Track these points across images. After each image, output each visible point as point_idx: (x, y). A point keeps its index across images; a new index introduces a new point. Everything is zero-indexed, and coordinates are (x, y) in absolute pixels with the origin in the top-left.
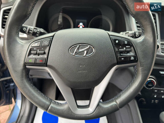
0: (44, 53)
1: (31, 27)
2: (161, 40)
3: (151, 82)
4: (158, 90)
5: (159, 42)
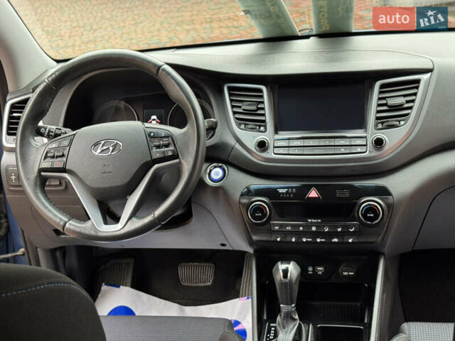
0: (63, 155)
1: (52, 127)
2: (276, 132)
3: (259, 209)
4: (281, 226)
5: (268, 135)
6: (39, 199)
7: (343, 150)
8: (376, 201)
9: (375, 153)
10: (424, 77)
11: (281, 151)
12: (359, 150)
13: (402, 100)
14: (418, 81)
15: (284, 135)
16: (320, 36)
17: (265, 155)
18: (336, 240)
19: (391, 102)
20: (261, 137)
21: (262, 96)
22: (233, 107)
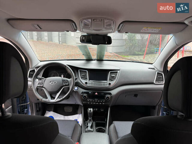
0: (43, 84)
1: (40, 77)
2: (89, 80)
3: (85, 96)
4: (89, 100)
5: (87, 81)
6: (36, 93)
7: (103, 85)
8: (109, 96)
9: (109, 86)
10: (118, 71)
11: (90, 84)
12: (106, 85)
13: (114, 75)
14: (117, 72)
15: (91, 81)
16: (97, 60)
17: (87, 85)
18: (100, 104)
19: (112, 76)
20: (86, 81)
21: (87, 73)
22: (80, 74)
